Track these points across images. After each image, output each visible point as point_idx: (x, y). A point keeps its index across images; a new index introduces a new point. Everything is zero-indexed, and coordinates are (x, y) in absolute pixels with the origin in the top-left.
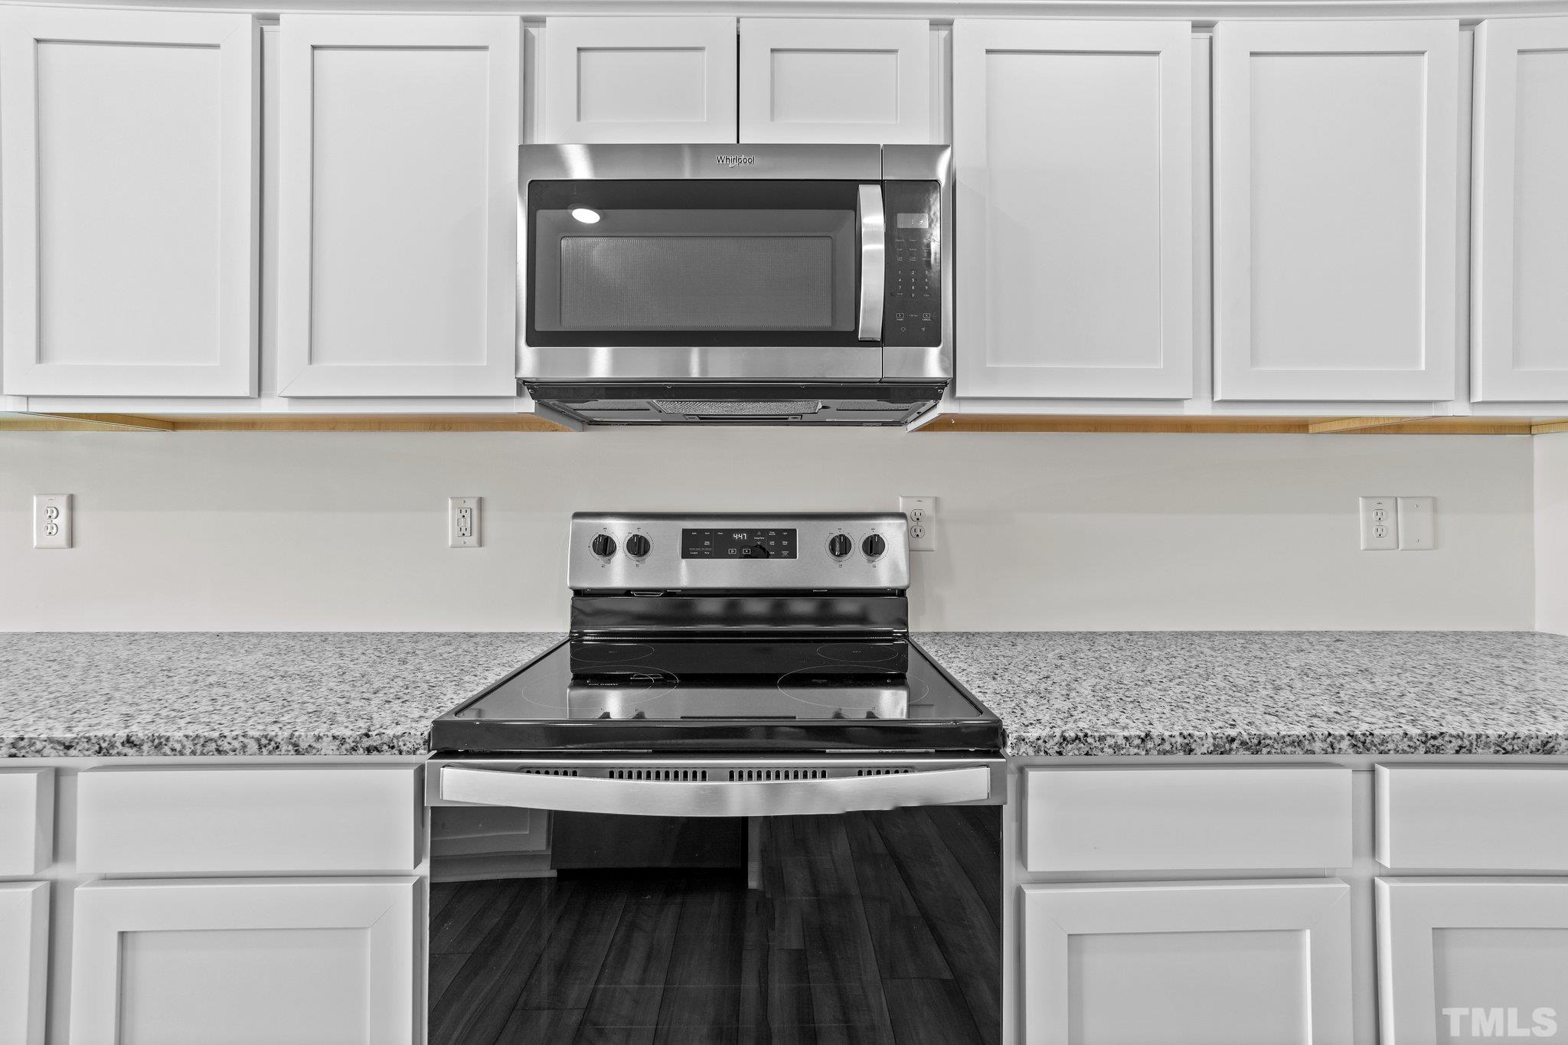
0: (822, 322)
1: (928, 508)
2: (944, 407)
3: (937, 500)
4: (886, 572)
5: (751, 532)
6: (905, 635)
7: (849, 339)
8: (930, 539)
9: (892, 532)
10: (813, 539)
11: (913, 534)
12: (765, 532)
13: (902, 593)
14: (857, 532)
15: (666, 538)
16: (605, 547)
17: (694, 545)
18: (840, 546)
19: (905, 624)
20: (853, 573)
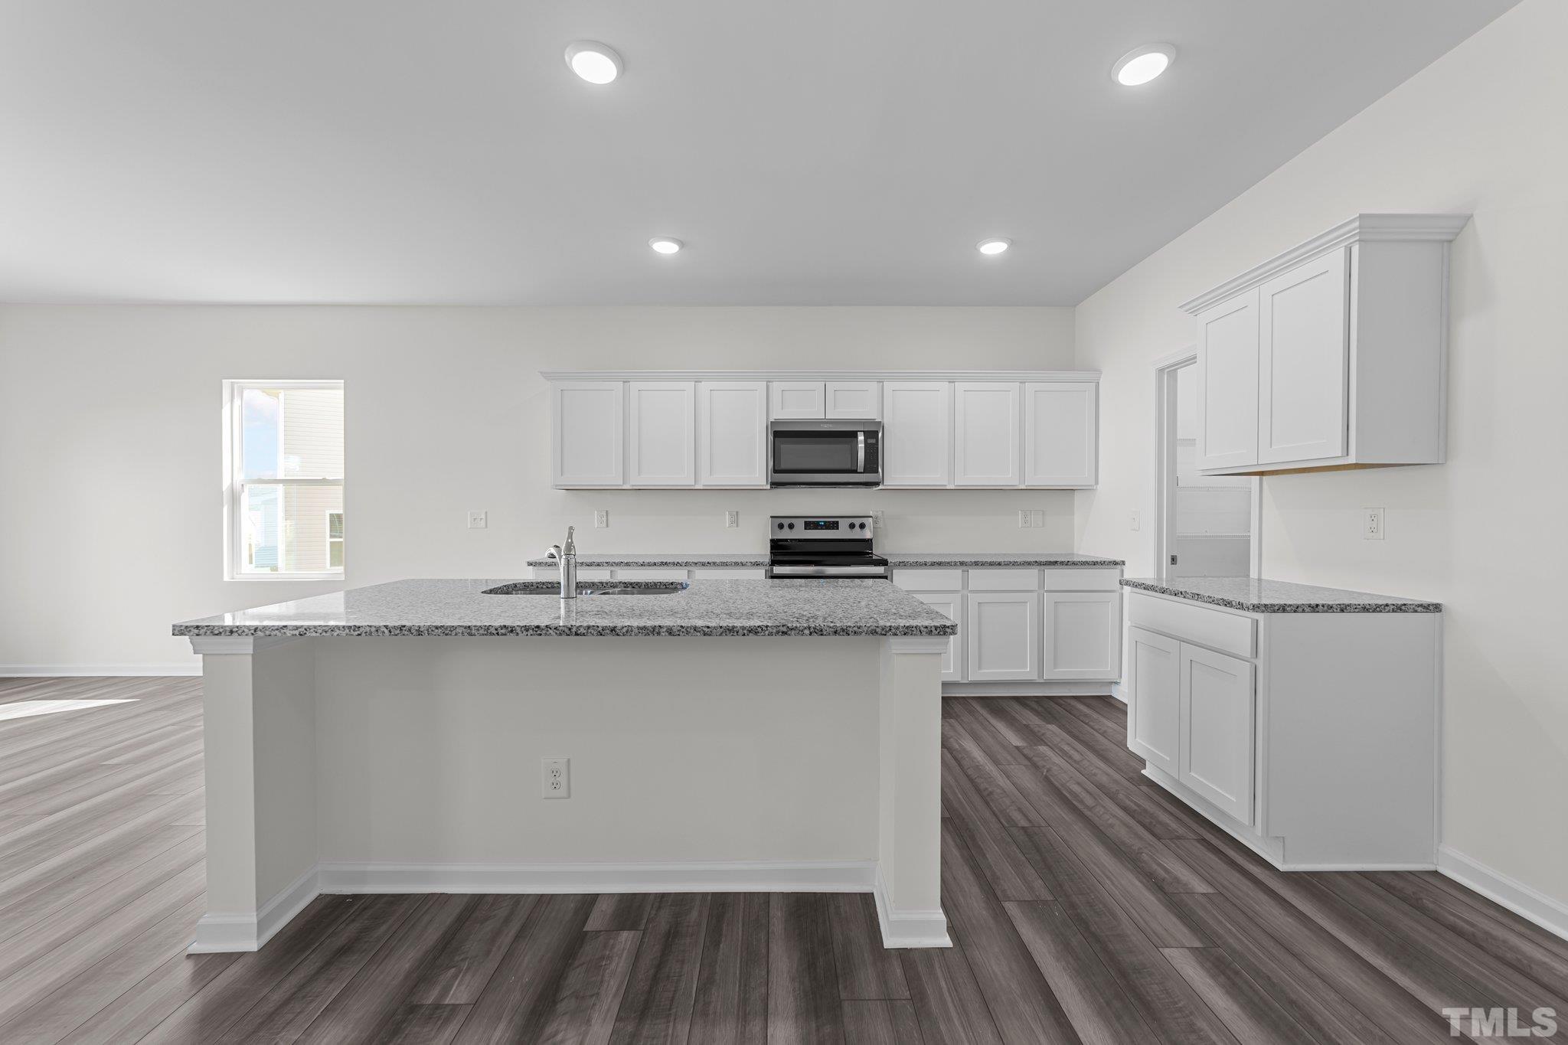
0: (848, 466)
1: (880, 514)
2: (880, 487)
3: (883, 512)
4: (867, 534)
5: (825, 522)
6: (872, 553)
7: (855, 471)
8: (881, 524)
9: (869, 522)
10: (844, 524)
11: (875, 522)
12: (829, 522)
13: (871, 540)
14: (857, 522)
15: (800, 524)
16: (781, 526)
17: (809, 525)
18: (852, 526)
19: (872, 550)
20: (856, 534)
